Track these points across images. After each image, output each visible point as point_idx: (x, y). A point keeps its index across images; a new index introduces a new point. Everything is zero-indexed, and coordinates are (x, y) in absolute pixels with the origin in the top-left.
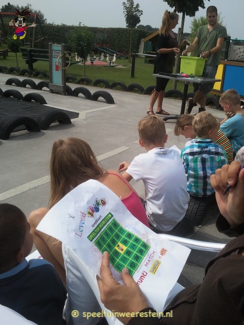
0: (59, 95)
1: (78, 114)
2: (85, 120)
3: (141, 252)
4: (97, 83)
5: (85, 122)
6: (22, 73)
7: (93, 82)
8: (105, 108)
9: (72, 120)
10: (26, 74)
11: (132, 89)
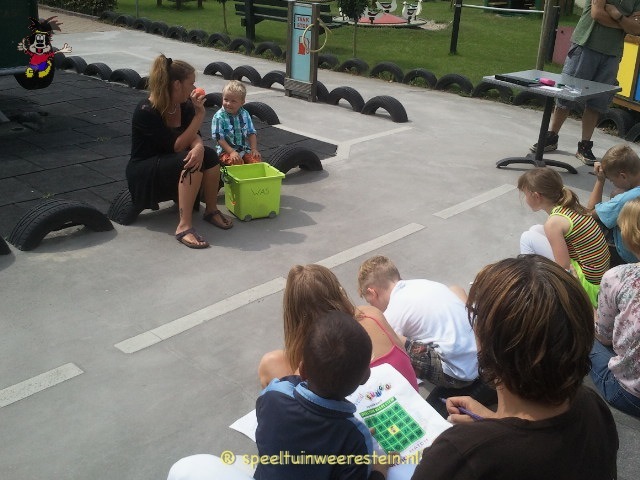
0: (302, 101)
1: (335, 148)
2: (348, 161)
3: (412, 437)
4: (379, 72)
5: (347, 167)
6: (234, 47)
7: (371, 68)
8: (388, 133)
9: (324, 162)
10: (241, 47)
11: (447, 84)
